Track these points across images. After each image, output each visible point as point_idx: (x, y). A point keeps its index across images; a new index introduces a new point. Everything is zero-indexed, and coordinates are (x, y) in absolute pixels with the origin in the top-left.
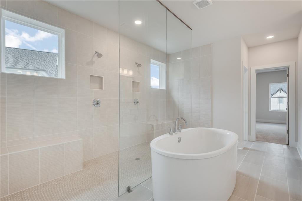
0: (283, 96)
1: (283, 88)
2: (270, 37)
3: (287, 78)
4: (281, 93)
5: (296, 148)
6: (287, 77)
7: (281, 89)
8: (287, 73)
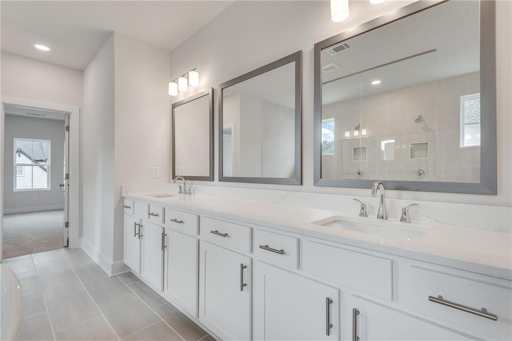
0: (24, 163)
1: (24, 150)
2: (43, 48)
3: (67, 133)
4: (19, 156)
5: (80, 248)
6: (67, 131)
7: (19, 150)
8: (66, 125)
